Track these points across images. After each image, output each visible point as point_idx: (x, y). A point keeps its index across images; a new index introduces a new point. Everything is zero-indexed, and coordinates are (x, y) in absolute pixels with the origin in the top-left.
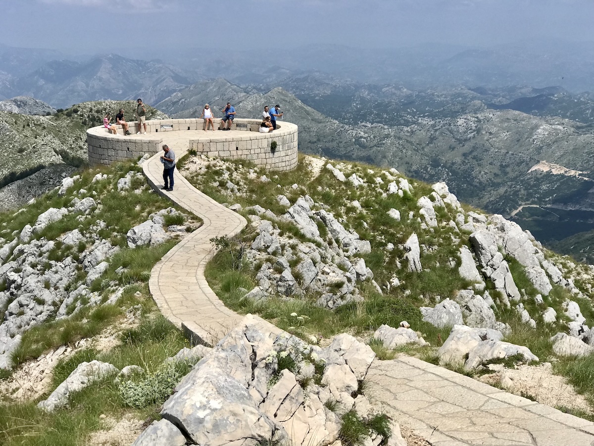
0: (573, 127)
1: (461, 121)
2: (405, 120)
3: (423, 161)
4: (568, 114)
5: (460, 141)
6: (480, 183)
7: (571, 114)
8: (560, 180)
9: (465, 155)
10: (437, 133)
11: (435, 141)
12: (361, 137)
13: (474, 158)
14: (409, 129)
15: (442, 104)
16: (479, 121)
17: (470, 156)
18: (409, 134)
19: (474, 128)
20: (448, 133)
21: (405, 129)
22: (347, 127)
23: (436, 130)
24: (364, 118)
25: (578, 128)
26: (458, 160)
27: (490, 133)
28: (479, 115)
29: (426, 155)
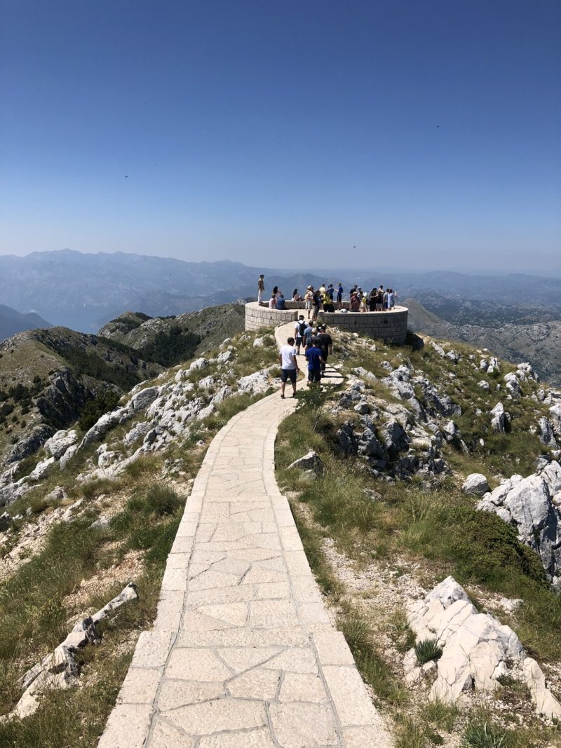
1: (536, 327)
2: (496, 324)
5: (534, 341)
6: (547, 370)
9: (537, 351)
11: (516, 340)
12: (465, 334)
14: (498, 330)
15: (523, 315)
16: (549, 328)
18: (498, 334)
19: (545, 333)
20: (526, 335)
21: (496, 330)
22: (455, 327)
23: (517, 333)
24: (467, 322)
27: (557, 337)
28: (550, 324)
29: (509, 349)
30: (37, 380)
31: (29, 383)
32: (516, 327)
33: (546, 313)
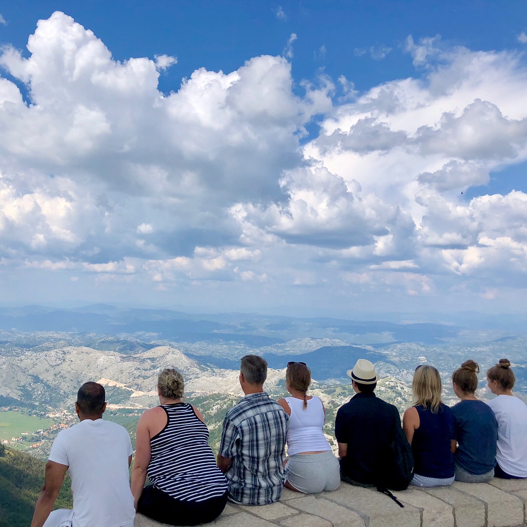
0: (120, 357)
1: (52, 353)
2: (16, 352)
3: (28, 380)
4: (117, 350)
5: (52, 366)
6: (65, 393)
7: (119, 349)
8: (113, 390)
9: (55, 375)
10: (38, 361)
11: (36, 366)
13: (61, 377)
14: (19, 358)
15: (40, 343)
16: (64, 353)
17: (59, 376)
18: (19, 362)
19: (61, 358)
20: (45, 361)
21: (17, 358)
23: (37, 359)
25: (123, 358)
26: (51, 378)
27: (72, 361)
28: (65, 349)
29: (30, 375)
32: (35, 354)
33: (60, 340)
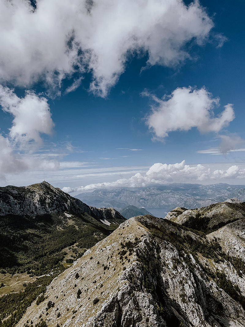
30: (136, 239)
31: (133, 241)
